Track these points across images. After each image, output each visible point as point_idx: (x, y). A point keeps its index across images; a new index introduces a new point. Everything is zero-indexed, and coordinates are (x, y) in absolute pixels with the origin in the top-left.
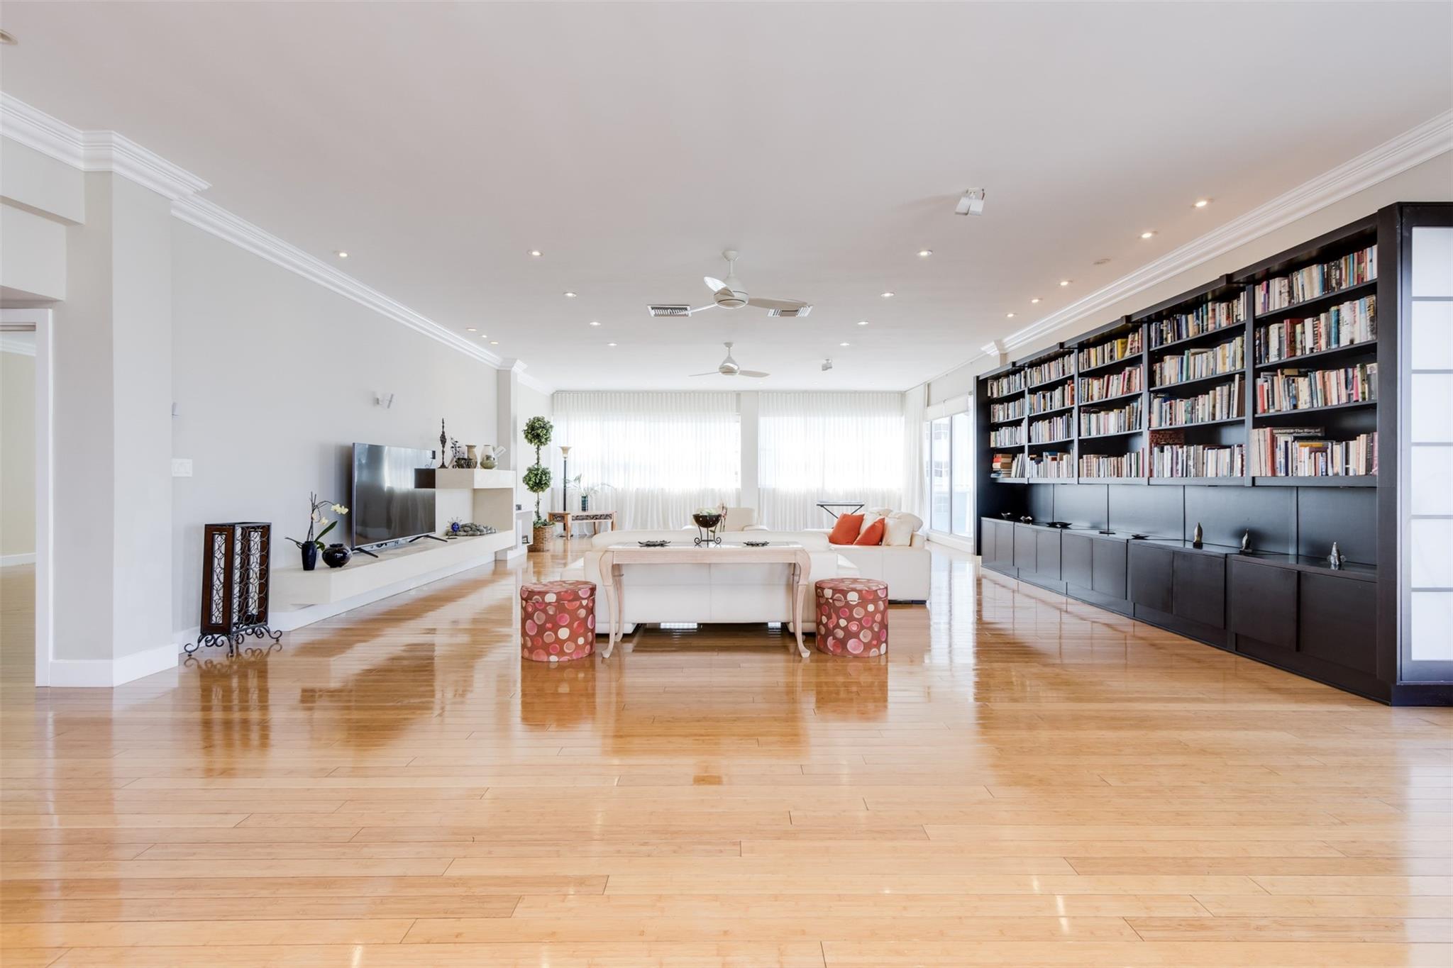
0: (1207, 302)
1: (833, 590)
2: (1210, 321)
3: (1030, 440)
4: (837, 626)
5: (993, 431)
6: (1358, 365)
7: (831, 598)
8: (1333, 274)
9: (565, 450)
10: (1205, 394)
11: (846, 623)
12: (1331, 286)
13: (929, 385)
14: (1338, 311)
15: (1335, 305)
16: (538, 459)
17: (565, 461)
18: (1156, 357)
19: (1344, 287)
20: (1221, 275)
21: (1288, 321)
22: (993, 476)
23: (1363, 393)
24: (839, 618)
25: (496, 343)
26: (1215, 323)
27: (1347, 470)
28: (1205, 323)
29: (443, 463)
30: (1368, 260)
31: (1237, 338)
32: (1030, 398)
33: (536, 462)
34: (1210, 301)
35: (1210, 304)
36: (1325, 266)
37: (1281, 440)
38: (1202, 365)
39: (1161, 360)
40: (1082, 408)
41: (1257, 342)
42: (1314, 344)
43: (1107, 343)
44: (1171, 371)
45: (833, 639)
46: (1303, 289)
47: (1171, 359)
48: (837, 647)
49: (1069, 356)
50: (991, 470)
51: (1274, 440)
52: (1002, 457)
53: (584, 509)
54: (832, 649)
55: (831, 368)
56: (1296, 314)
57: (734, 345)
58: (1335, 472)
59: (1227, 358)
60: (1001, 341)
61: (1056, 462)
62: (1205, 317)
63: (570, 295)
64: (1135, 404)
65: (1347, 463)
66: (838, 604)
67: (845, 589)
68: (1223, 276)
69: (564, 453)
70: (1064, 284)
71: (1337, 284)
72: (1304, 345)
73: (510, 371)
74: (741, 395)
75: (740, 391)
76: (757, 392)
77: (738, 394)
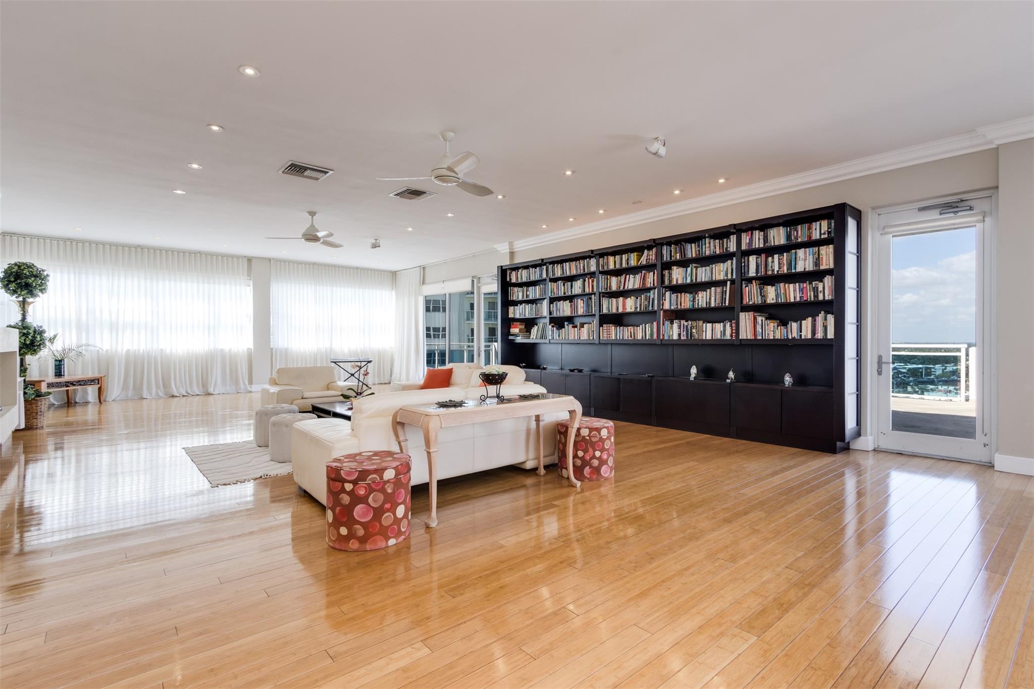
0: (705, 238)
1: (589, 429)
2: (707, 249)
3: (550, 313)
4: (594, 457)
5: (511, 306)
6: (808, 282)
7: (588, 436)
8: (793, 233)
10: (704, 291)
11: (583, 454)
12: (791, 239)
13: (424, 268)
14: (796, 252)
15: (794, 249)
16: (23, 315)
18: (667, 266)
19: (799, 240)
20: (730, 224)
21: (764, 254)
22: (511, 338)
23: (810, 296)
24: (595, 450)
26: (710, 250)
27: (801, 336)
28: (704, 250)
30: (814, 229)
31: (729, 261)
32: (551, 285)
34: (707, 237)
35: (707, 240)
36: (788, 228)
37: (759, 319)
38: (703, 274)
39: (670, 269)
40: (601, 294)
41: (743, 264)
42: (779, 269)
43: (625, 254)
44: (678, 275)
45: (590, 468)
46: (774, 238)
47: (677, 268)
48: (594, 474)
49: (590, 259)
50: (509, 334)
51: (755, 319)
52: (520, 325)
53: (58, 375)
54: (589, 477)
55: (379, 246)
56: (770, 251)
58: (793, 336)
59: (721, 271)
60: (512, 242)
61: (576, 329)
62: (704, 246)
63: (215, 128)
64: (648, 294)
65: (801, 332)
66: (594, 440)
67: (599, 427)
68: (732, 225)
70: (601, 212)
71: (794, 238)
72: (773, 268)
74: (253, 260)
75: (252, 257)
76: (270, 260)
77: (250, 260)
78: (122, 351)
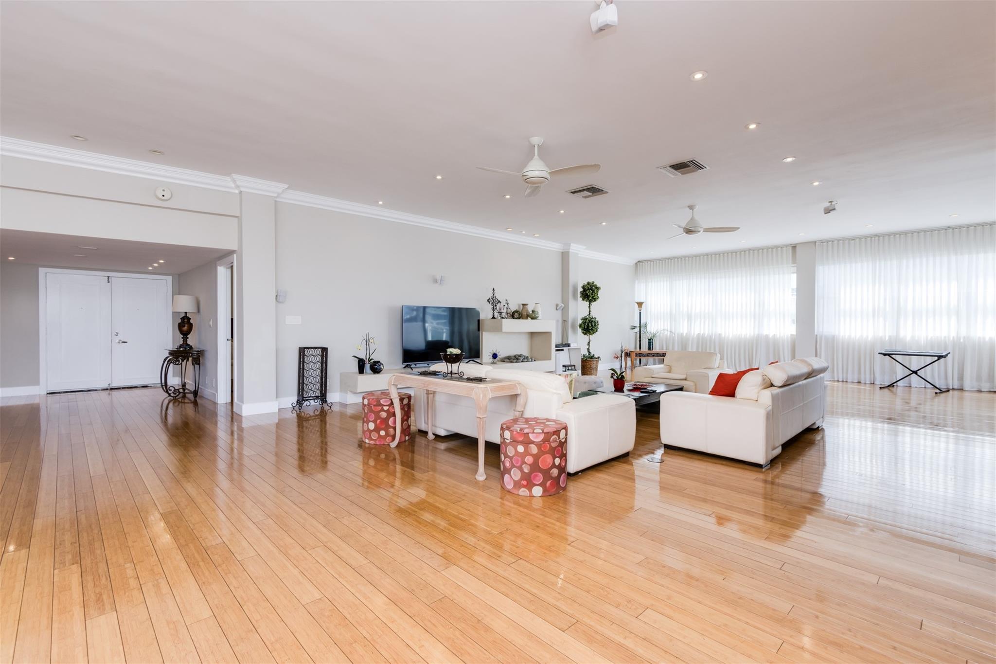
9: (640, 304)
16: (590, 311)
17: (640, 313)
25: (538, 235)
29: (494, 316)
33: (588, 314)
53: (650, 348)
55: (834, 209)
57: (697, 207)
69: (639, 307)
73: (569, 252)
74: (797, 247)
75: (796, 244)
76: (815, 242)
77: (794, 247)
78: (694, 334)
